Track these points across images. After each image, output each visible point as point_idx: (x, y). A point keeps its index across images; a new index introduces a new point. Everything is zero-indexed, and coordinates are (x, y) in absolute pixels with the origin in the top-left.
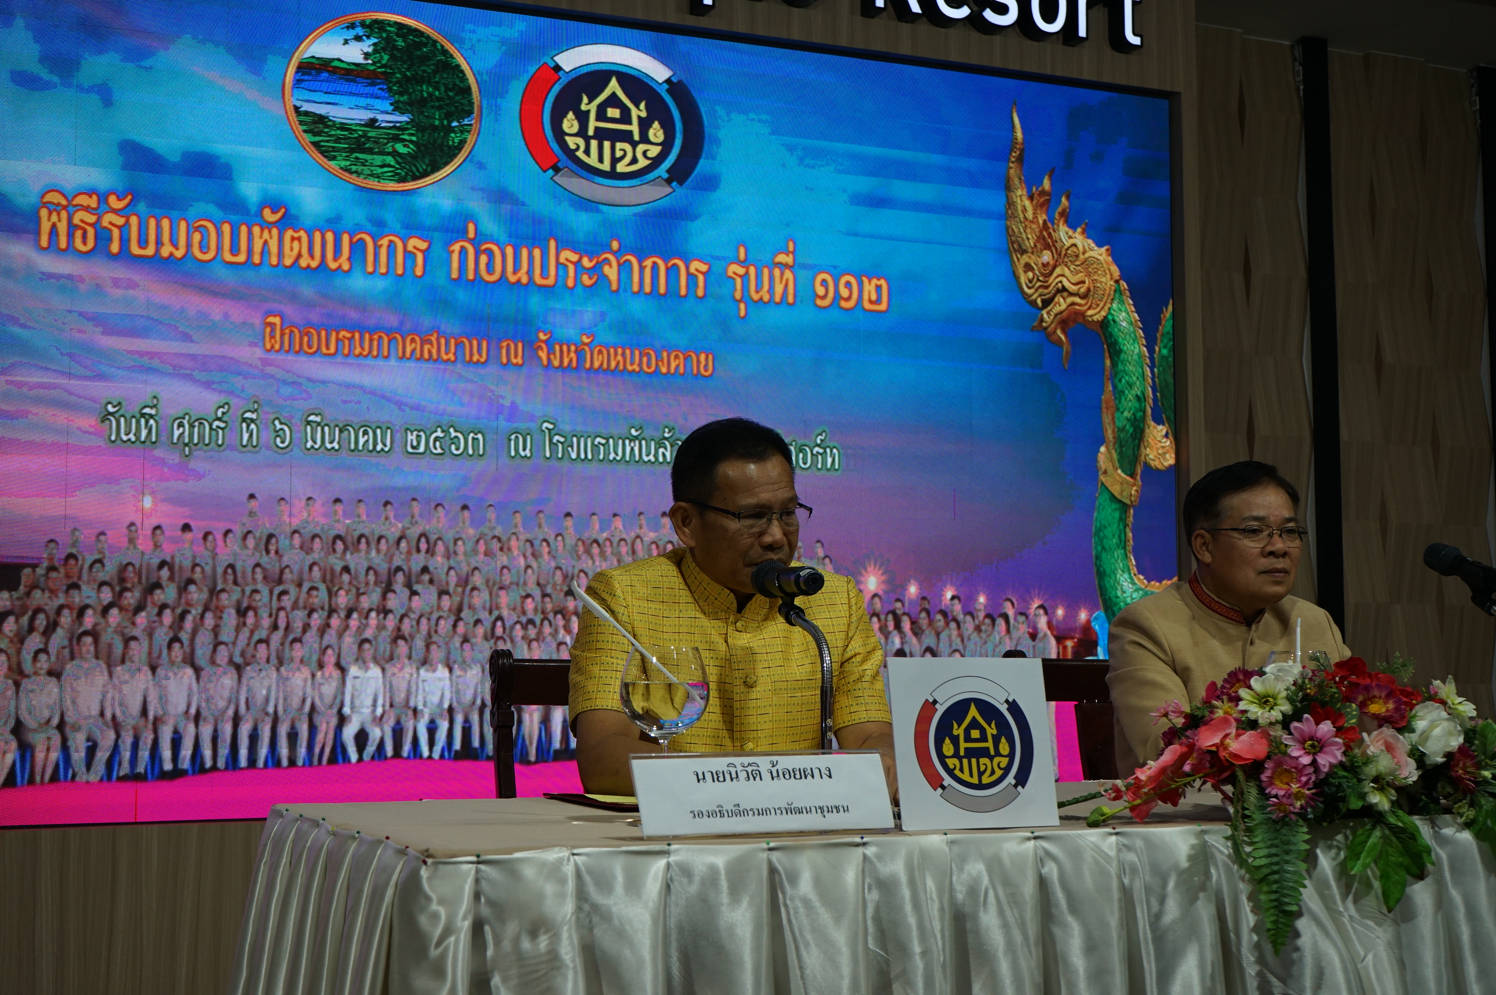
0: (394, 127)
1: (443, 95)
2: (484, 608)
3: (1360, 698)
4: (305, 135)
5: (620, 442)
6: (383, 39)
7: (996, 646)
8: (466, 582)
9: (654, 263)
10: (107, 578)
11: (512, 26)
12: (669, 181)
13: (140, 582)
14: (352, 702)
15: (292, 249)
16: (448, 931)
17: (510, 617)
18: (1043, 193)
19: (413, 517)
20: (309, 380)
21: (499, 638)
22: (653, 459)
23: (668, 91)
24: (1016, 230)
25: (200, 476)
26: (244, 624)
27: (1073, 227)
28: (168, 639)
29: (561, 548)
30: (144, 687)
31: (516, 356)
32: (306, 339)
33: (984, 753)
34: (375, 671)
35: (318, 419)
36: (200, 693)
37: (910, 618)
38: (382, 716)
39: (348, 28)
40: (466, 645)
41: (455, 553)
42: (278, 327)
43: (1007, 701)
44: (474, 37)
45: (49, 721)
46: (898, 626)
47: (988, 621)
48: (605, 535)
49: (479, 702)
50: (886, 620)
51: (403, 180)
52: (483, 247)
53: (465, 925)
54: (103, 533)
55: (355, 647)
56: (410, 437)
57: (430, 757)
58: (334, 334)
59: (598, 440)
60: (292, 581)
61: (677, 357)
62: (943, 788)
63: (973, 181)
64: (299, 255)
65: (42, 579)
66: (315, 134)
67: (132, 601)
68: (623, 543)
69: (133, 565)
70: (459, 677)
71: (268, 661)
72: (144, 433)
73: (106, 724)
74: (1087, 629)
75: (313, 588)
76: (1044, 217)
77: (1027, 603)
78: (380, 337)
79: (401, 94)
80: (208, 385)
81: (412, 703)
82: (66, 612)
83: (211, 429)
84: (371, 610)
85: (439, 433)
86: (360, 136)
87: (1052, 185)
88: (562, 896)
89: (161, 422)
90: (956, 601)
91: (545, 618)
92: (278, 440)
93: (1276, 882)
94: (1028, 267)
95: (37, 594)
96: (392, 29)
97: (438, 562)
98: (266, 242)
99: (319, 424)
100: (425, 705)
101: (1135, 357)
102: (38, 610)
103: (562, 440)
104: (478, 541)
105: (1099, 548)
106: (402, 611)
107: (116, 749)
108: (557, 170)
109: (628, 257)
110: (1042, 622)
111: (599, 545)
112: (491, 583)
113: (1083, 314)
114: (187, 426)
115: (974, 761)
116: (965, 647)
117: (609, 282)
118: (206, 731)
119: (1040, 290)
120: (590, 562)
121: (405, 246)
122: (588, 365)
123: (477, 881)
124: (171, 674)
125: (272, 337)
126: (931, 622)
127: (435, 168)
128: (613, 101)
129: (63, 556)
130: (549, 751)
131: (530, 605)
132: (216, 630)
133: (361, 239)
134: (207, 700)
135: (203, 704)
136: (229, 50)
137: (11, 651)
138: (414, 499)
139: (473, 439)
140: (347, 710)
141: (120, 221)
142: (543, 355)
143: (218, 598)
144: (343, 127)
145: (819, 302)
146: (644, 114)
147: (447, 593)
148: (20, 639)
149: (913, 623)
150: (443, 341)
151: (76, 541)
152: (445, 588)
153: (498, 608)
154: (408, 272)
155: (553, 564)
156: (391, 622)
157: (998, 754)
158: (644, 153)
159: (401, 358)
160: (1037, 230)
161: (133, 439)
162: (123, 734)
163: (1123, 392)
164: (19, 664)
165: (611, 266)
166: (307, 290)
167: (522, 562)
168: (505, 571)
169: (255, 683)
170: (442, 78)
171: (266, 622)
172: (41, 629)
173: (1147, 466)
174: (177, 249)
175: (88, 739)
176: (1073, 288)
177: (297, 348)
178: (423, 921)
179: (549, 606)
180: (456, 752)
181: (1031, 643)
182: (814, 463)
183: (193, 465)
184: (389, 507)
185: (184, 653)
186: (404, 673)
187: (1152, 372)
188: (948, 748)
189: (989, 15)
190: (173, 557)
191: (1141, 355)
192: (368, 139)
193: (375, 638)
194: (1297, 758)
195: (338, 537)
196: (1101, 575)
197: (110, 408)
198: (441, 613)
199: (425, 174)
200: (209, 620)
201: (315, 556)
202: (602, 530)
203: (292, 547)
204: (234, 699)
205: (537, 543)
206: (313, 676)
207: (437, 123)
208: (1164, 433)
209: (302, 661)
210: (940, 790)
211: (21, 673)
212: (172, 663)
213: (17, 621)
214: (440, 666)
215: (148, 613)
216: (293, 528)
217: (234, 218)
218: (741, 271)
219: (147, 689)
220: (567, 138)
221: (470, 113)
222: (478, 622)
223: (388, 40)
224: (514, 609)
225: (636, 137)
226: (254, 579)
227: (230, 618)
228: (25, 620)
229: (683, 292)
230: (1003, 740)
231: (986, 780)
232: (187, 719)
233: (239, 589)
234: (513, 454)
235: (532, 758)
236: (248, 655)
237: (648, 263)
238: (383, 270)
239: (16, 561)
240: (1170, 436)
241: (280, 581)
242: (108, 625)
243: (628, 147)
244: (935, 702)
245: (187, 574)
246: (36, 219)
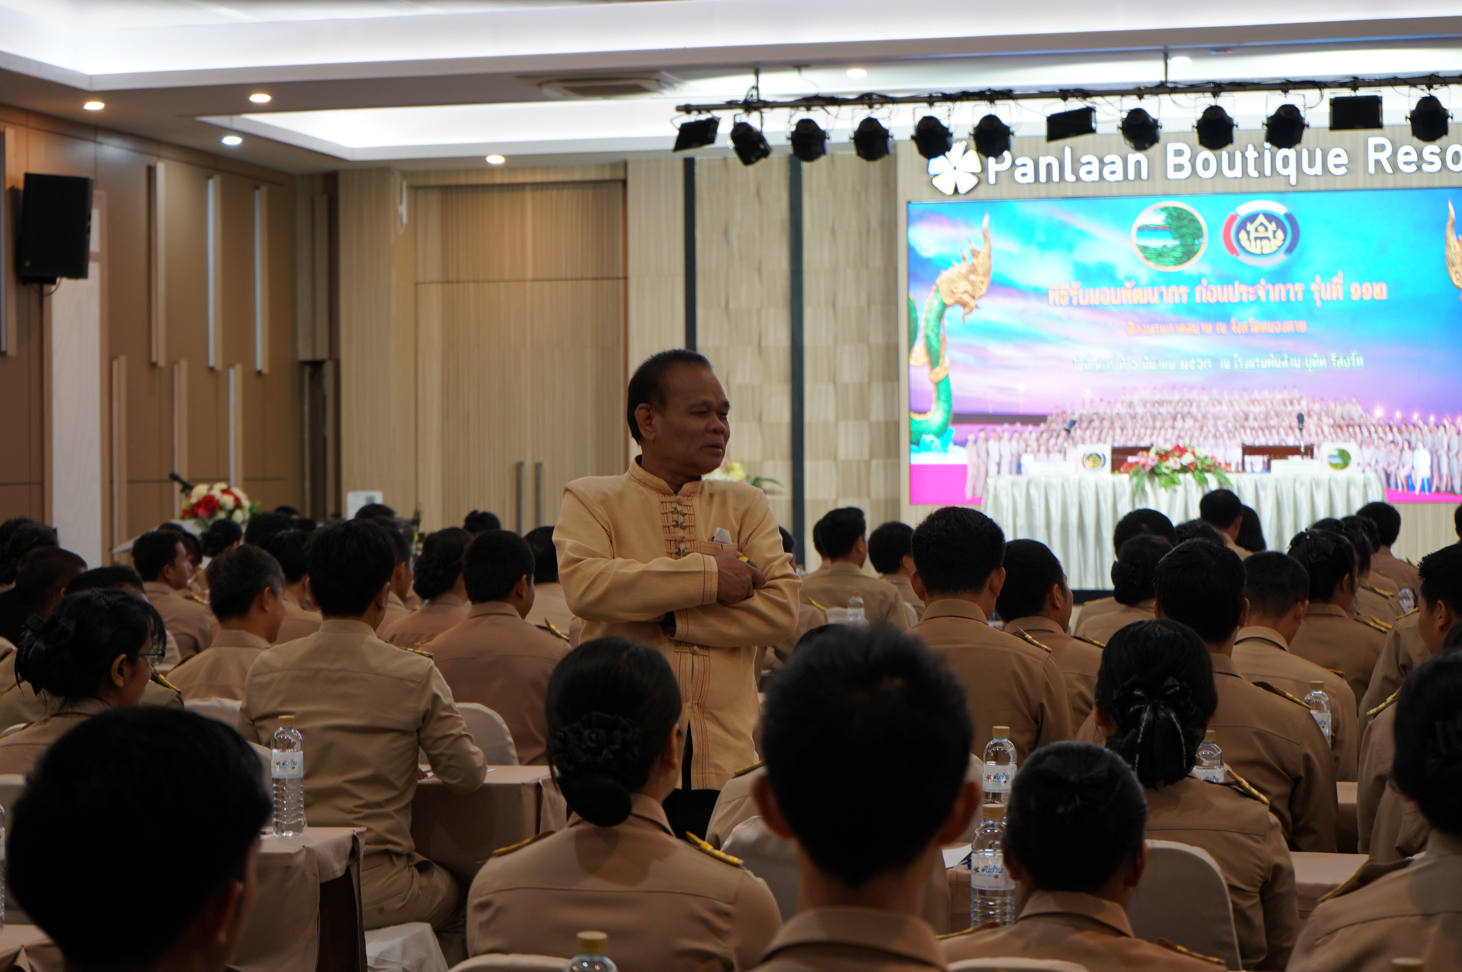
0: (1173, 246)
1: (1192, 232)
2: (1212, 426)
4: (1141, 253)
5: (1266, 360)
6: (1168, 213)
8: (1205, 417)
9: (1280, 287)
10: (1075, 419)
11: (1217, 201)
12: (1286, 254)
13: (1086, 420)
15: (1136, 297)
17: (1222, 429)
19: (1184, 393)
20: (1144, 344)
22: (1280, 366)
24: (1450, 257)
29: (1242, 403)
31: (1223, 329)
32: (1142, 329)
39: (1154, 211)
41: (1200, 406)
42: (1132, 326)
46: (1391, 429)
47: (1435, 428)
51: (1177, 266)
52: (1209, 289)
54: (1074, 403)
56: (1182, 363)
58: (1152, 326)
59: (1257, 360)
60: (1140, 418)
64: (1139, 299)
65: (1054, 419)
66: (1144, 253)
67: (1084, 426)
68: (1267, 400)
72: (1086, 367)
78: (1169, 326)
79: (1176, 233)
80: (1108, 349)
83: (1109, 364)
85: (1193, 361)
86: (1161, 251)
89: (1092, 363)
90: (1419, 419)
92: (1133, 367)
94: (1456, 272)
95: (1053, 424)
96: (1172, 209)
97: (1194, 410)
98: (1127, 295)
99: (1148, 360)
103: (1242, 361)
104: (1209, 401)
108: (1238, 255)
109: (1268, 286)
111: (1258, 401)
114: (1101, 364)
117: (1261, 298)
120: (1254, 408)
121: (1179, 291)
125: (1130, 329)
126: (1407, 428)
127: (1189, 259)
128: (1262, 224)
133: (1162, 290)
136: (1113, 224)
138: (1184, 387)
139: (1207, 362)
141: (1076, 293)
144: (1154, 249)
145: (1353, 297)
146: (1274, 228)
148: (1048, 440)
149: (1399, 428)
150: (1194, 326)
151: (1065, 404)
154: (1180, 301)
158: (1275, 244)
159: (1178, 333)
161: (1083, 370)
165: (1261, 291)
166: (1142, 311)
167: (1227, 409)
168: (1220, 412)
170: (1191, 225)
171: (1131, 432)
174: (1096, 301)
177: (1139, 333)
182: (1351, 364)
183: (1104, 378)
184: (1174, 389)
189: (1426, 167)
190: (1098, 411)
192: (1164, 252)
199: (1186, 262)
200: (1111, 432)
201: (1148, 409)
202: (1259, 395)
203: (1139, 406)
205: (1232, 401)
207: (1190, 242)
210: (1086, 468)
213: (1047, 434)
216: (1139, 399)
217: (1115, 286)
218: (1318, 287)
220: (1242, 242)
221: (1202, 237)
223: (1170, 213)
225: (1271, 238)
226: (1126, 418)
227: (1118, 431)
228: (1049, 434)
229: (1292, 298)
233: (1121, 421)
234: (1222, 367)
237: (1277, 288)
238: (1170, 301)
239: (1046, 413)
243: (1267, 243)
244: (1087, 453)
245: (1103, 417)
246: (1047, 295)
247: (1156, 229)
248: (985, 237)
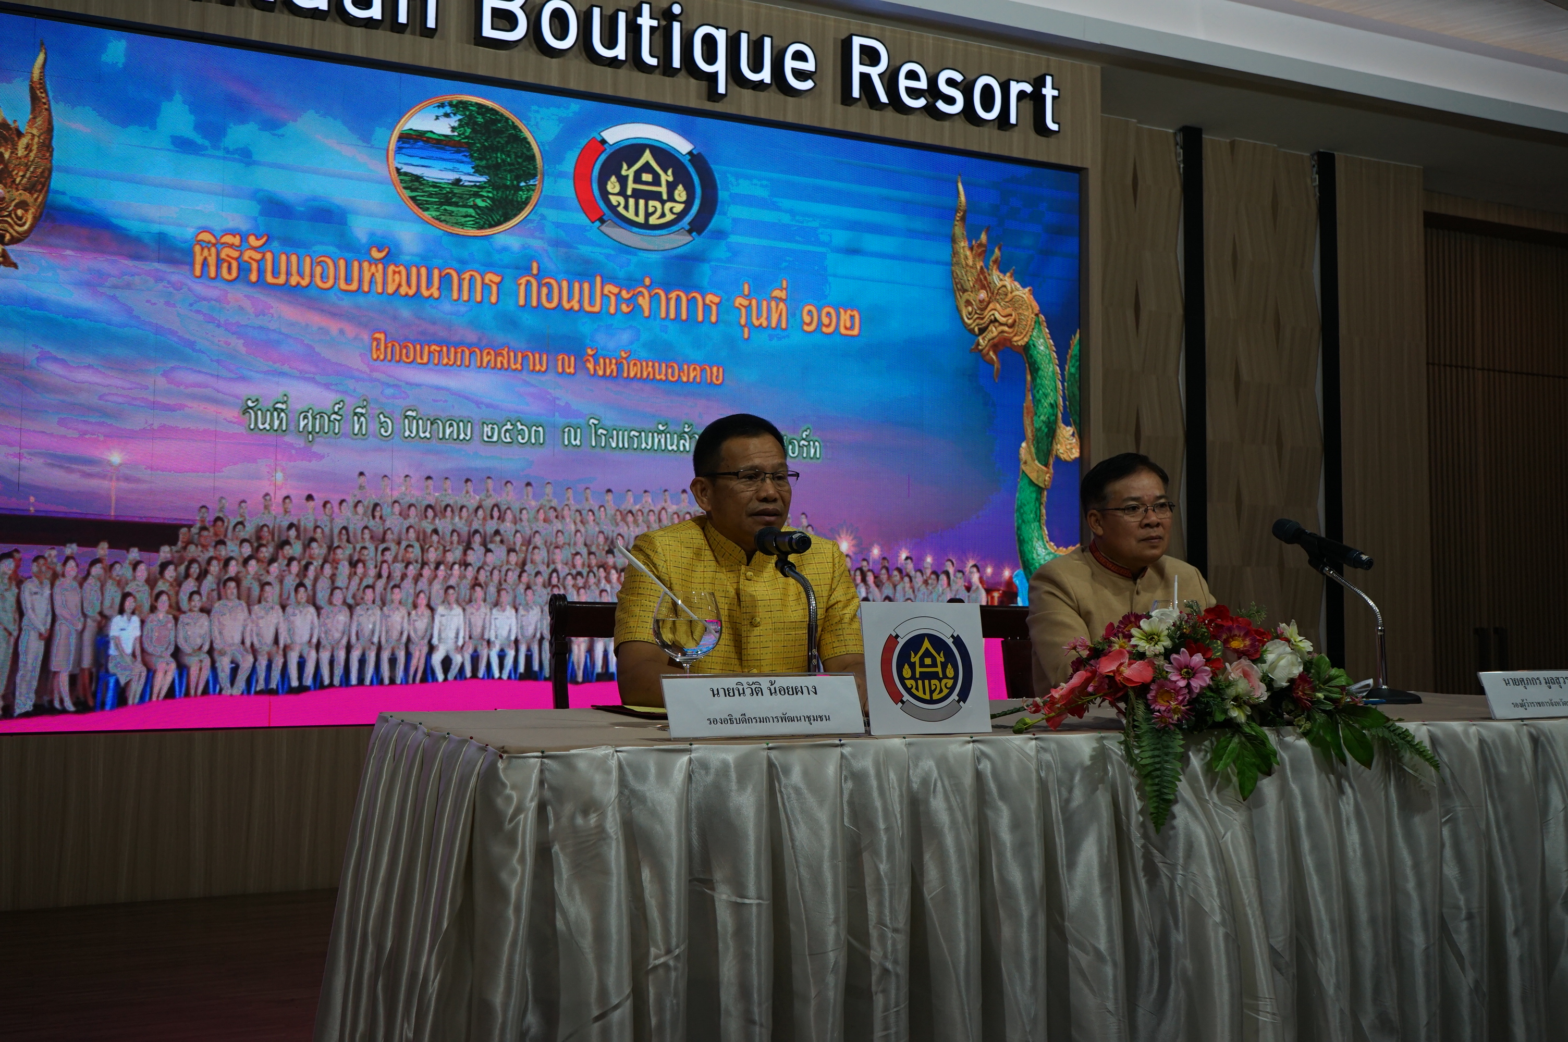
0: (475, 186)
1: (513, 161)
2: (543, 563)
3: (1224, 637)
4: (405, 191)
5: (650, 434)
6: (467, 116)
7: (940, 596)
8: (529, 542)
9: (678, 296)
10: (247, 537)
11: (567, 108)
12: (690, 232)
13: (273, 539)
14: (439, 635)
15: (394, 281)
16: (519, 810)
17: (563, 570)
18: (980, 245)
19: (488, 491)
20: (407, 383)
21: (554, 586)
22: (675, 449)
23: (690, 160)
24: (959, 274)
25: (320, 457)
26: (355, 573)
27: (1003, 271)
28: (295, 584)
29: (603, 516)
30: (276, 621)
31: (569, 367)
32: (404, 351)
33: (935, 676)
34: (457, 610)
35: (414, 414)
36: (320, 626)
37: (874, 574)
38: (463, 646)
39: (439, 107)
40: (529, 592)
41: (521, 520)
42: (383, 342)
43: (952, 636)
44: (538, 116)
45: (201, 647)
46: (864, 580)
47: (933, 576)
48: (638, 507)
49: (538, 635)
50: (855, 575)
51: (481, 228)
52: (544, 282)
53: (532, 806)
54: (244, 501)
55: (442, 592)
56: (486, 429)
57: (500, 678)
58: (427, 348)
59: (633, 433)
60: (393, 540)
61: (695, 369)
62: (903, 702)
63: (926, 236)
64: (400, 285)
65: (196, 536)
66: (413, 190)
67: (267, 555)
68: (651, 513)
69: (268, 526)
70: (523, 616)
71: (374, 602)
72: (277, 423)
73: (246, 650)
74: (1010, 583)
75: (409, 546)
76: (982, 264)
77: (963, 562)
78: (463, 351)
79: (480, 159)
80: (327, 386)
81: (486, 637)
82: (214, 562)
83: (329, 421)
84: (454, 563)
85: (509, 426)
86: (448, 192)
87: (988, 238)
88: (607, 784)
89: (290, 415)
90: (909, 561)
91: (591, 571)
92: (382, 430)
93: (1158, 777)
94: (968, 303)
95: (192, 548)
96: (473, 108)
97: (507, 527)
98: (373, 275)
99: (414, 418)
100: (496, 637)
101: (1050, 374)
102: (193, 561)
103: (605, 432)
104: (538, 511)
105: (1020, 521)
106: (479, 565)
107: (254, 669)
108: (602, 221)
109: (657, 291)
110: (975, 578)
111: (633, 514)
112: (548, 544)
113: (1010, 340)
114: (310, 418)
115: (927, 682)
116: (915, 597)
117: (643, 311)
118: (325, 656)
119: (977, 321)
120: (626, 528)
121: (483, 280)
122: (625, 375)
123: (542, 771)
124: (297, 612)
125: (378, 349)
126: (890, 576)
128: (647, 168)
129: (212, 519)
130: (592, 674)
131: (578, 561)
132: (333, 578)
133: (448, 273)
134: (326, 633)
135: (323, 636)
136: (345, 123)
137: (172, 593)
138: (489, 478)
139: (536, 431)
140: (435, 641)
141: (258, 256)
142: (590, 366)
143: (334, 553)
144: (435, 185)
145: (806, 328)
146: (671, 179)
147: (514, 550)
148: (178, 583)
149: (876, 577)
150: (512, 354)
151: (223, 507)
152: (512, 547)
153: (554, 563)
154: (486, 300)
155: (597, 529)
156: (470, 572)
157: (945, 677)
158: (671, 210)
159: (479, 367)
160: (976, 274)
161: (268, 428)
162: (260, 658)
163: (1040, 401)
164: (177, 603)
165: (643, 296)
166: (406, 313)
167: (573, 527)
168: (560, 534)
169: (363, 620)
170: (512, 147)
171: (372, 572)
172: (195, 576)
173: (1058, 458)
174: (303, 279)
175: (232, 662)
176: (1003, 320)
177: (398, 358)
178: (500, 802)
179: (594, 561)
180: (521, 674)
181: (967, 594)
182: (801, 453)
183: (315, 448)
184: (469, 483)
185: (308, 595)
186: (480, 613)
187: (1063, 385)
188: (907, 672)
189: (941, 105)
190: (299, 521)
191: (1054, 373)
192: (454, 195)
193: (458, 585)
194: (1175, 682)
195: (429, 506)
196: (1021, 542)
197: (250, 404)
198: (510, 567)
199: (499, 223)
200: (328, 570)
201: (412, 520)
202: (635, 503)
203: (393, 513)
204: (346, 632)
205: (584, 512)
206: (409, 614)
207: (508, 183)
208: (1071, 432)
209: (400, 603)
210: (900, 704)
211: (179, 610)
212: (298, 603)
213: (176, 570)
214: (508, 608)
215: (279, 564)
216: (394, 499)
217: (348, 255)
218: (746, 303)
219: (278, 623)
220: (611, 197)
221: (534, 176)
222: (538, 573)
223: (471, 117)
224: (566, 564)
225: (665, 197)
226: (363, 538)
227: (344, 569)
228: (182, 568)
229: (700, 318)
230: (949, 666)
231: (936, 696)
232: (310, 647)
233: (351, 546)
234: (566, 443)
235: (580, 679)
236: (358, 598)
237: (673, 295)
238: (466, 297)
239: (175, 522)
240: (1076, 435)
241: (383, 540)
242: (248, 573)
243: (658, 204)
244: (897, 636)
245: (311, 534)
246: (191, 253)
247: (439, 144)
248: (34, 99)
